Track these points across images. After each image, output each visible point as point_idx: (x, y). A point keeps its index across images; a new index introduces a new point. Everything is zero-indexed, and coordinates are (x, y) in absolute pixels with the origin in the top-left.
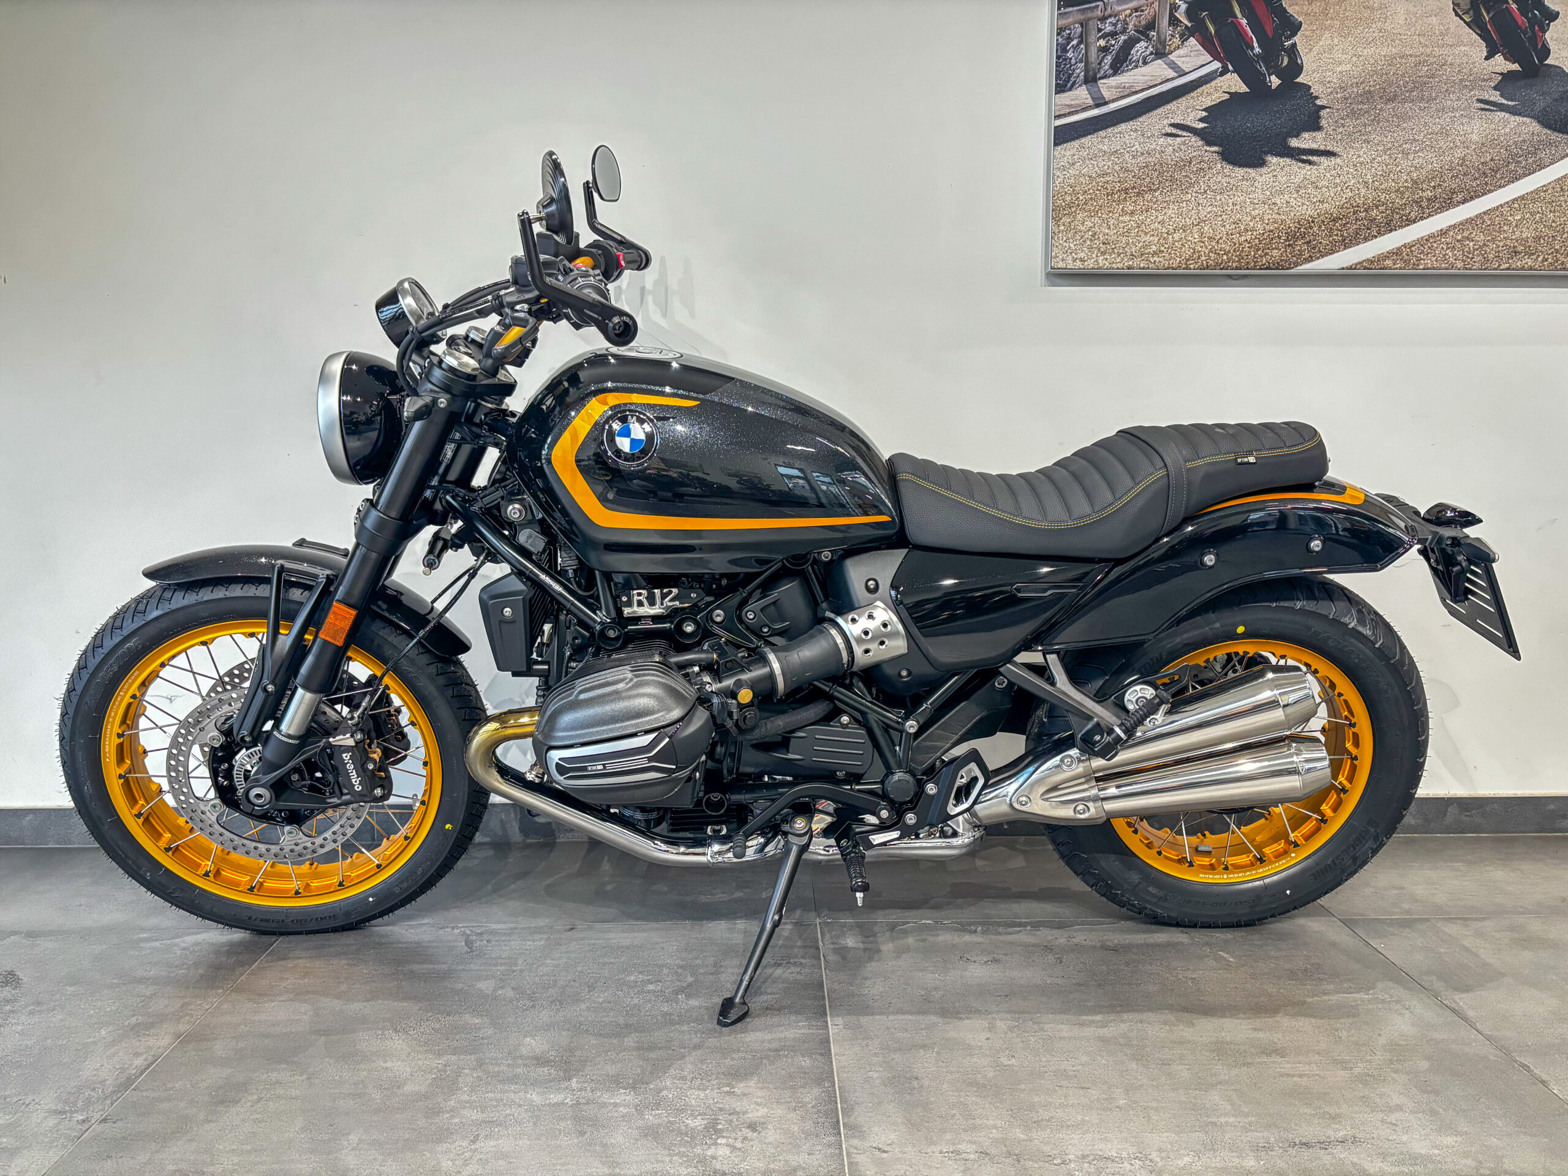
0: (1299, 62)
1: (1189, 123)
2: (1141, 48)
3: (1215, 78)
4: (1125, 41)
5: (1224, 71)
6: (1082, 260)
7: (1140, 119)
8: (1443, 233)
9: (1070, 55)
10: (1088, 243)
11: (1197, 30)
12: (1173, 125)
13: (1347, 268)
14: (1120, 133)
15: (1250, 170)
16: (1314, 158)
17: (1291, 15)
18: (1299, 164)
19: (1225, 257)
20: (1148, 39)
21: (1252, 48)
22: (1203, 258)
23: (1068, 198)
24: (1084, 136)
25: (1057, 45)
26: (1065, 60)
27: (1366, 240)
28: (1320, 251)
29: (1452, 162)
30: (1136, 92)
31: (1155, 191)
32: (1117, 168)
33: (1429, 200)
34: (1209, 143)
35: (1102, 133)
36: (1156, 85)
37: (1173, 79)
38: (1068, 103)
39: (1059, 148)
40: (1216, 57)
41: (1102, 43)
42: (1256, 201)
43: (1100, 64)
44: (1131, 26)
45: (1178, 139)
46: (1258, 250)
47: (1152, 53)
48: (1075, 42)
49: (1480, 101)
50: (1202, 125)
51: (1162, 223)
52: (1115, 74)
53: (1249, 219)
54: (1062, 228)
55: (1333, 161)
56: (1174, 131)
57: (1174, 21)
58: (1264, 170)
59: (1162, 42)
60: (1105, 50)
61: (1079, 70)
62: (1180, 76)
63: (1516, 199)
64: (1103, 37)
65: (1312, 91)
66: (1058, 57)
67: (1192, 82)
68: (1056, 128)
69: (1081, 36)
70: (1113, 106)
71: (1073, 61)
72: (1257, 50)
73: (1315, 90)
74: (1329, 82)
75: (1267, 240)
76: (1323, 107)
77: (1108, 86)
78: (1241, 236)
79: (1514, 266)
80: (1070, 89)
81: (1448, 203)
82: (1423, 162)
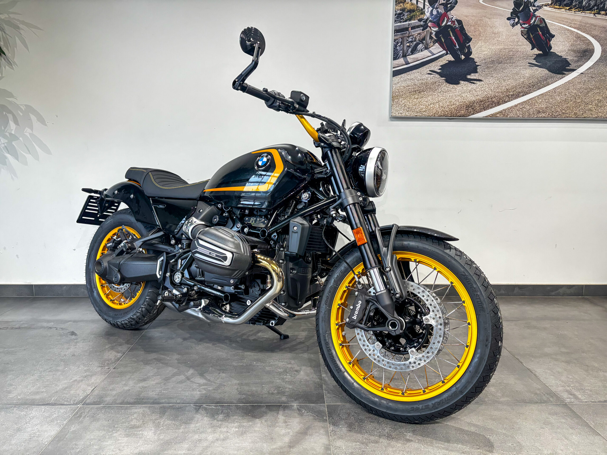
0: (471, 51)
1: (435, 70)
2: (420, 46)
3: (444, 56)
4: (415, 44)
5: (447, 54)
6: (401, 113)
7: (420, 69)
8: (516, 106)
9: (398, 48)
10: (403, 108)
11: (438, 41)
12: (430, 71)
13: (485, 117)
14: (414, 73)
15: (455, 85)
16: (475, 82)
17: (469, 36)
18: (470, 84)
19: (446, 113)
20: (423, 43)
21: (456, 46)
22: (440, 113)
23: (397, 94)
24: (402, 74)
25: (394, 45)
26: (396, 49)
27: (491, 108)
28: (476, 111)
29: (519, 83)
30: (419, 60)
31: (425, 91)
32: (412, 84)
33: (511, 95)
34: (442, 77)
35: (408, 73)
36: (425, 58)
37: (431, 56)
38: (397, 63)
39: (394, 78)
40: (444, 49)
41: (408, 44)
42: (456, 95)
43: (407, 51)
44: (417, 39)
45: (432, 75)
46: (457, 111)
47: (424, 48)
48: (399, 44)
49: (529, 63)
50: (439, 71)
51: (427, 102)
52: (412, 54)
53: (454, 101)
54: (395, 103)
55: (481, 83)
56: (431, 73)
57: (431, 38)
58: (459, 85)
59: (427, 44)
60: (409, 47)
61: (401, 53)
62: (433, 55)
63: (540, 95)
64: (408, 42)
65: (475, 60)
66: (394, 49)
67: (436, 57)
68: (393, 71)
69: (401, 42)
70: (411, 65)
71: (399, 50)
72: (458, 47)
73: (476, 60)
74: (480, 57)
75: (460, 107)
76: (478, 65)
77: (410, 58)
78: (452, 106)
79: (539, 116)
80: (398, 59)
81: (517, 96)
82: (510, 83)
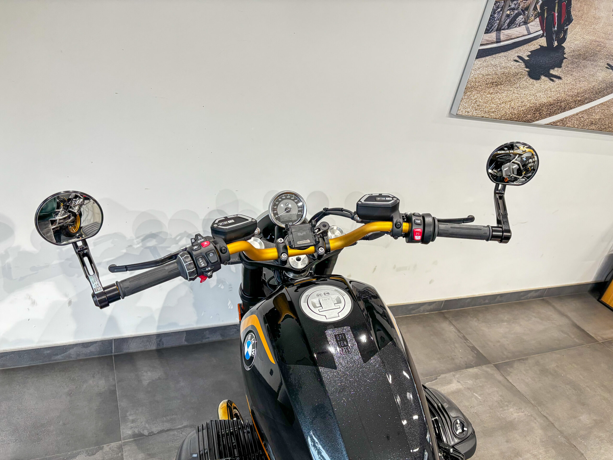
0: (566, 37)
1: (523, 57)
2: (521, 18)
3: (538, 38)
4: (516, 13)
5: (542, 36)
6: (468, 112)
7: (509, 52)
8: (577, 114)
9: (496, 15)
10: (473, 104)
11: (540, 15)
12: (519, 57)
13: (547, 124)
14: (500, 57)
15: (535, 81)
16: (554, 79)
17: (572, 16)
18: (550, 81)
19: (514, 116)
20: (524, 14)
21: (554, 28)
22: (507, 116)
23: (472, 84)
24: (487, 56)
25: (493, 9)
26: (493, 17)
27: (556, 114)
28: (542, 117)
29: (590, 87)
30: (512, 39)
31: (502, 85)
32: (494, 73)
33: (579, 101)
34: (527, 67)
35: (494, 56)
36: (519, 37)
37: (526, 35)
38: (487, 39)
39: (477, 60)
40: (542, 29)
41: (508, 12)
42: (531, 94)
43: (504, 22)
44: (520, 7)
45: (518, 63)
46: (525, 114)
47: (523, 22)
48: (499, 10)
49: (608, 64)
50: (527, 58)
51: (499, 99)
52: (507, 29)
53: (526, 101)
54: (466, 97)
55: (561, 81)
56: (518, 59)
57: (535, 9)
58: (538, 81)
59: (528, 17)
60: (508, 16)
61: (496, 25)
62: (528, 35)
63: (600, 104)
64: (510, 10)
65: (565, 50)
66: (491, 16)
67: (531, 38)
68: (479, 50)
69: (502, 7)
70: (502, 44)
71: (496, 19)
72: (556, 29)
73: (566, 51)
74: (571, 48)
75: (529, 110)
76: (565, 58)
77: (504, 34)
78: (522, 108)
79: (589, 129)
80: (490, 33)
81: (582, 103)
82: (583, 86)
